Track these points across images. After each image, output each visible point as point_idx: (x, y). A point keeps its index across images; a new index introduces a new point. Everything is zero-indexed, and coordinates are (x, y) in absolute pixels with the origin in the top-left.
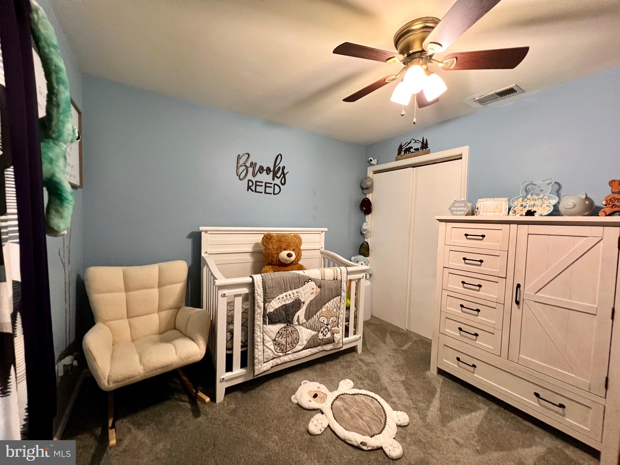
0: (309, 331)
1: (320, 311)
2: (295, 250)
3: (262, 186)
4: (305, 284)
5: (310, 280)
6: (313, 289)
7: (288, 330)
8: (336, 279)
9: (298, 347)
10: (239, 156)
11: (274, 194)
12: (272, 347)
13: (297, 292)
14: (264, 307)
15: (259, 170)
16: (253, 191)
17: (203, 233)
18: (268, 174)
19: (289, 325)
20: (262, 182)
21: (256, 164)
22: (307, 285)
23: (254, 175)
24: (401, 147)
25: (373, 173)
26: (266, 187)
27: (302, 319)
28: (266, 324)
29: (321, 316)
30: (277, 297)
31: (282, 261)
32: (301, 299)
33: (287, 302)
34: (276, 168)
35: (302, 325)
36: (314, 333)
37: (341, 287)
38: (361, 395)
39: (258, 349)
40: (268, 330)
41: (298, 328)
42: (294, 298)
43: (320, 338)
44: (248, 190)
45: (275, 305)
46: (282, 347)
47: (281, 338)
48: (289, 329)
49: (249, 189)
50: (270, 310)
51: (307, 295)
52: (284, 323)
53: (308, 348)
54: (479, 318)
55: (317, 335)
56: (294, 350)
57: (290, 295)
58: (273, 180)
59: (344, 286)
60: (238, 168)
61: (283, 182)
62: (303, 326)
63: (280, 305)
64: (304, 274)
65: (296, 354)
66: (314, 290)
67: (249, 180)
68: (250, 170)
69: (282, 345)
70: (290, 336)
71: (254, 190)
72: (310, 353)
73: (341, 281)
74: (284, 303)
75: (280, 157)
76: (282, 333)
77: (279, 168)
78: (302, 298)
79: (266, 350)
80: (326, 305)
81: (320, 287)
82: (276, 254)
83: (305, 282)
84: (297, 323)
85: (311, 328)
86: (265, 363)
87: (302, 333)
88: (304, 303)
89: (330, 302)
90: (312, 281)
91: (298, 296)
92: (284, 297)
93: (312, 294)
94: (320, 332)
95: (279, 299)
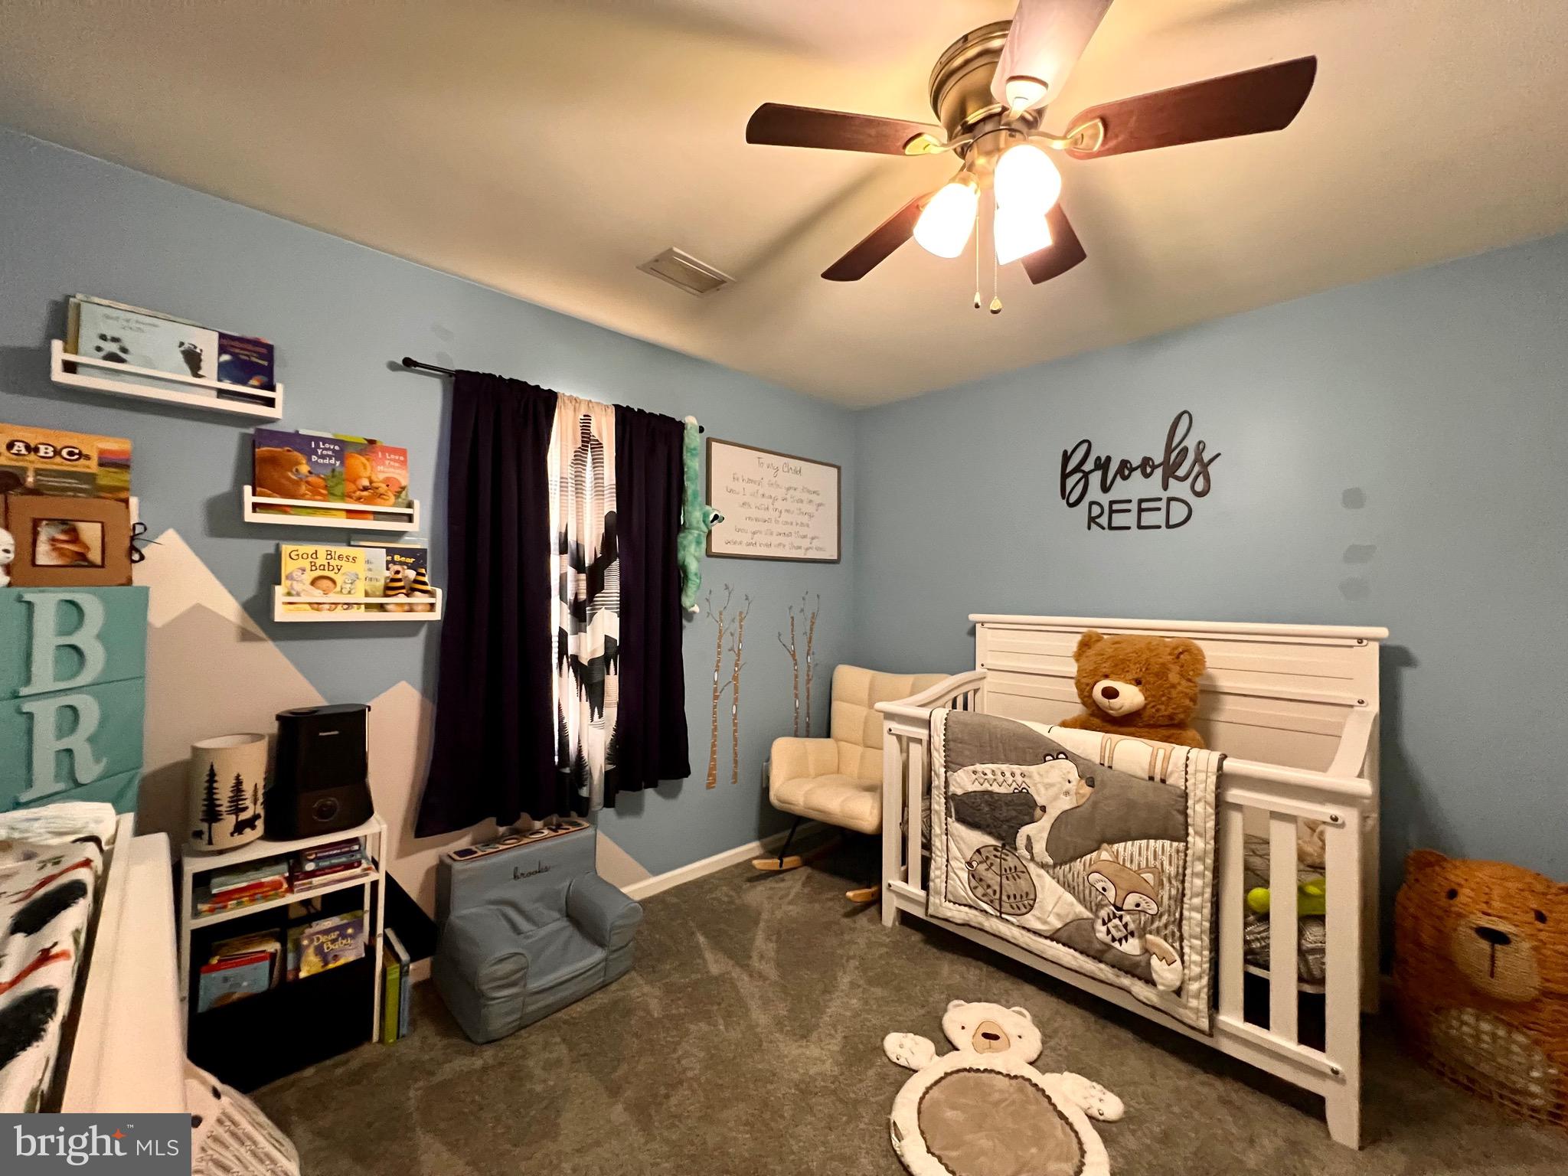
0: (1069, 897)
1: (1095, 854)
2: (1143, 681)
3: (1129, 511)
4: (1045, 761)
5: (1062, 756)
6: (1069, 782)
7: (1005, 860)
8: (1164, 782)
9: (1030, 919)
10: (1065, 452)
11: (1168, 526)
12: (964, 875)
14: (946, 777)
15: (1120, 472)
16: (1103, 528)
17: (978, 626)
18: (1147, 476)
19: (1007, 847)
20: (1130, 501)
21: (1109, 459)
22: (1051, 763)
23: (1105, 489)
26: (1140, 510)
27: (1039, 847)
28: (951, 817)
29: (1094, 868)
30: (974, 767)
32: (1036, 797)
33: (996, 788)
34: (1174, 455)
37: (1186, 816)
40: (956, 832)
41: (1032, 867)
42: (1014, 785)
43: (1100, 937)
44: (1089, 528)
45: (965, 781)
46: (990, 891)
48: (1009, 859)
49: (1092, 524)
50: (956, 789)
51: (1051, 793)
55: (1093, 923)
56: (1024, 921)
57: (1003, 774)
58: (1165, 487)
59: (1201, 813)
60: (1065, 476)
61: (1200, 486)
62: (1048, 872)
63: (977, 787)
64: (1046, 734)
65: (1031, 936)
66: (1072, 787)
67: (1092, 503)
68: (1095, 478)
69: (990, 886)
70: (1010, 876)
71: (1106, 525)
72: (1074, 964)
73: (1187, 794)
74: (986, 786)
75: (1185, 418)
76: (987, 858)
77: (1186, 450)
78: (1039, 794)
79: (951, 874)
80: (1116, 846)
81: (1091, 783)
83: (1048, 755)
84: (1028, 855)
85: (1071, 890)
86: (950, 901)
87: (1043, 888)
88: (1044, 809)
89: (1129, 843)
90: (1067, 758)
91: (1024, 785)
92: (988, 772)
93: (1067, 793)
94: (1100, 921)
95: (975, 772)
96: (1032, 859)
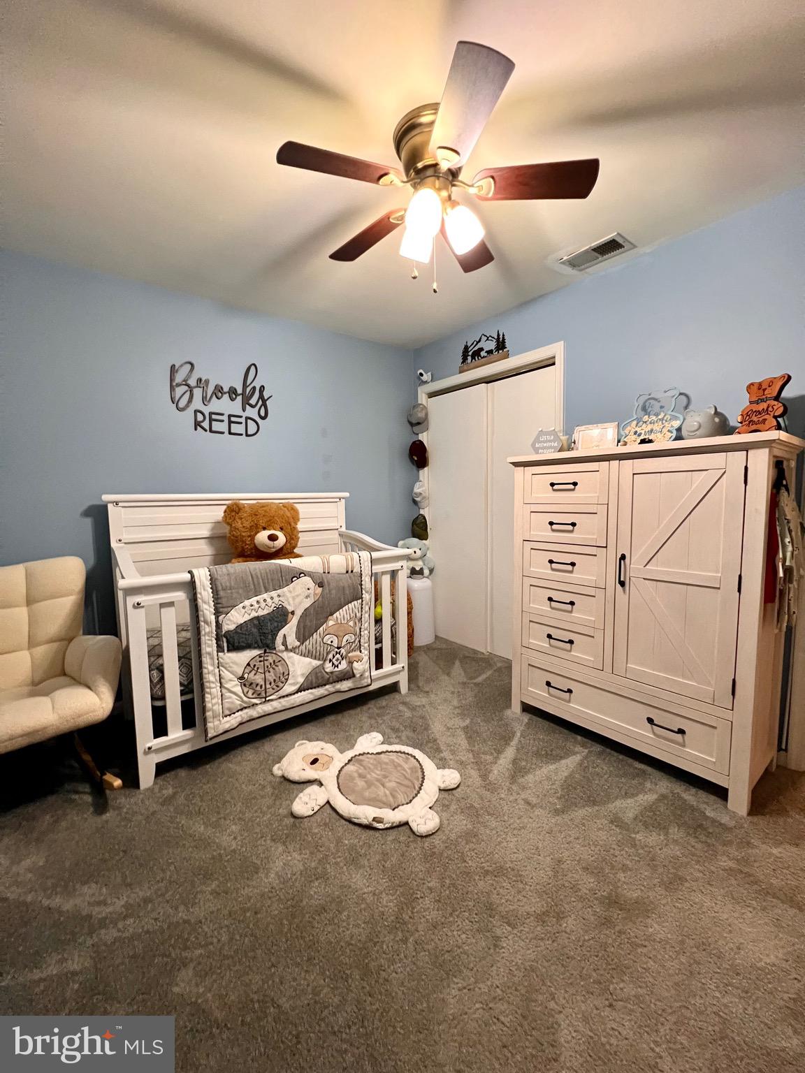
0: (308, 660)
2: (284, 528)
3: (222, 421)
4: (292, 582)
5: (302, 575)
6: (308, 589)
7: (266, 660)
8: (352, 571)
9: (288, 689)
10: (173, 367)
11: (247, 435)
12: (238, 689)
13: (279, 596)
14: (217, 622)
15: (214, 393)
16: (206, 431)
17: (110, 507)
20: (222, 415)
21: (207, 382)
22: (297, 582)
23: (206, 402)
24: (466, 348)
25: (427, 396)
26: (230, 422)
27: (292, 641)
28: (223, 651)
29: (325, 634)
30: (242, 605)
31: (262, 549)
32: (288, 607)
33: (261, 613)
34: (248, 389)
35: (293, 650)
36: (316, 663)
37: (361, 585)
38: (391, 754)
39: (210, 693)
40: (228, 661)
41: (285, 655)
42: (274, 605)
43: (327, 670)
44: (196, 429)
45: (236, 618)
46: (258, 688)
47: (255, 674)
48: (269, 658)
49: (198, 428)
50: (229, 626)
51: (297, 600)
52: (259, 647)
53: (308, 690)
54: (573, 615)
55: (322, 666)
56: (281, 693)
57: (265, 600)
58: (244, 410)
59: (367, 583)
60: (172, 388)
61: (263, 413)
62: (294, 653)
63: (247, 618)
64: (290, 565)
65: (286, 699)
66: (311, 591)
67: (196, 412)
69: (257, 685)
70: (271, 670)
71: (207, 428)
72: (312, 697)
73: (361, 574)
74: (254, 614)
75: (253, 368)
76: (255, 666)
77: (254, 388)
78: (289, 605)
79: (227, 694)
80: (335, 615)
81: (321, 585)
82: (249, 536)
83: (294, 577)
84: (283, 648)
85: (309, 654)
86: (226, 716)
87: (293, 664)
88: (293, 613)
89: (341, 610)
90: (305, 576)
91: (280, 603)
92: (255, 603)
93: (307, 597)
94: (328, 662)
95: (244, 607)
96: (287, 649)
